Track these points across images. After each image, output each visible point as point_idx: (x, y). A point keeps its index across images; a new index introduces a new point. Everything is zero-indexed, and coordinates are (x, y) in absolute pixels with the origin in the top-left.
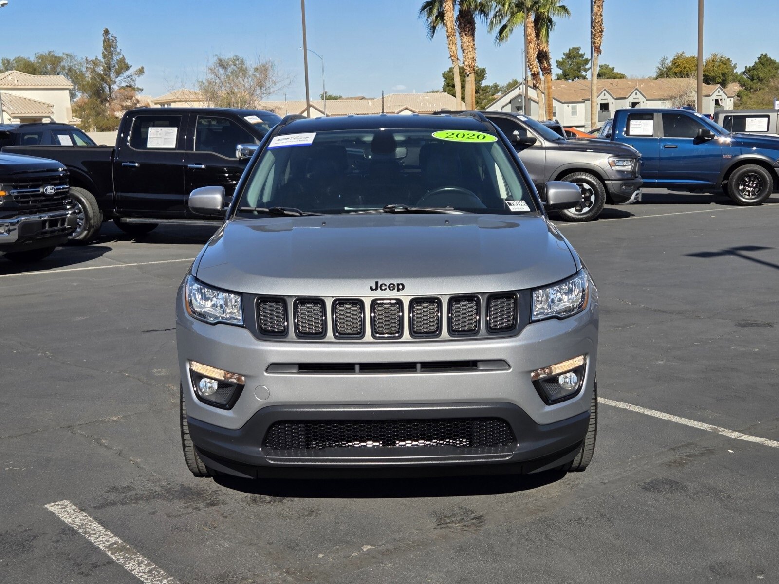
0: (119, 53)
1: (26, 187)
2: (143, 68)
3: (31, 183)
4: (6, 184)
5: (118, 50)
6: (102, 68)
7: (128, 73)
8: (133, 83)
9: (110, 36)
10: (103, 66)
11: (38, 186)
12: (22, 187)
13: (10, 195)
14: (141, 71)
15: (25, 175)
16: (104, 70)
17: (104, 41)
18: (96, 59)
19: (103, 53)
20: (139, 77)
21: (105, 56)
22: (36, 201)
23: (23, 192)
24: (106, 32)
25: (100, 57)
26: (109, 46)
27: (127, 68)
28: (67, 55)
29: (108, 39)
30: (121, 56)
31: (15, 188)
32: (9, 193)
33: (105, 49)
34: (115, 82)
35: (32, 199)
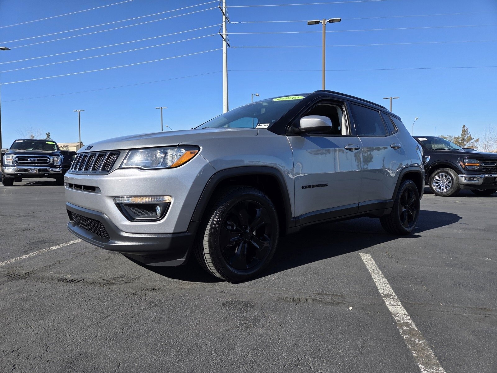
0: (469, 134)
1: (489, 163)
2: (479, 139)
3: (491, 161)
4: (480, 161)
5: (468, 133)
6: (460, 140)
7: (472, 141)
8: (473, 145)
9: (465, 128)
10: (461, 139)
11: (494, 163)
12: (486, 163)
13: (481, 166)
14: (478, 140)
15: (489, 158)
16: (462, 141)
17: (463, 130)
18: (459, 137)
19: (462, 134)
20: (477, 142)
21: (462, 135)
22: (492, 169)
23: (487, 165)
24: (464, 126)
25: (460, 136)
26: (465, 131)
27: (471, 139)
28: (449, 136)
29: (465, 129)
30: (469, 135)
31: (484, 163)
32: (481, 165)
33: (463, 133)
34: (466, 145)
35: (491, 168)
